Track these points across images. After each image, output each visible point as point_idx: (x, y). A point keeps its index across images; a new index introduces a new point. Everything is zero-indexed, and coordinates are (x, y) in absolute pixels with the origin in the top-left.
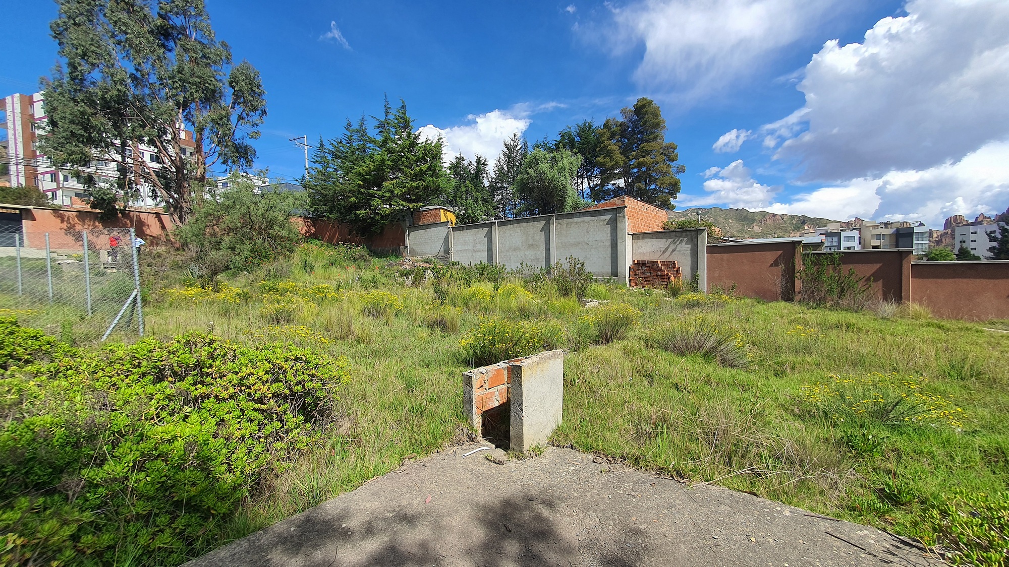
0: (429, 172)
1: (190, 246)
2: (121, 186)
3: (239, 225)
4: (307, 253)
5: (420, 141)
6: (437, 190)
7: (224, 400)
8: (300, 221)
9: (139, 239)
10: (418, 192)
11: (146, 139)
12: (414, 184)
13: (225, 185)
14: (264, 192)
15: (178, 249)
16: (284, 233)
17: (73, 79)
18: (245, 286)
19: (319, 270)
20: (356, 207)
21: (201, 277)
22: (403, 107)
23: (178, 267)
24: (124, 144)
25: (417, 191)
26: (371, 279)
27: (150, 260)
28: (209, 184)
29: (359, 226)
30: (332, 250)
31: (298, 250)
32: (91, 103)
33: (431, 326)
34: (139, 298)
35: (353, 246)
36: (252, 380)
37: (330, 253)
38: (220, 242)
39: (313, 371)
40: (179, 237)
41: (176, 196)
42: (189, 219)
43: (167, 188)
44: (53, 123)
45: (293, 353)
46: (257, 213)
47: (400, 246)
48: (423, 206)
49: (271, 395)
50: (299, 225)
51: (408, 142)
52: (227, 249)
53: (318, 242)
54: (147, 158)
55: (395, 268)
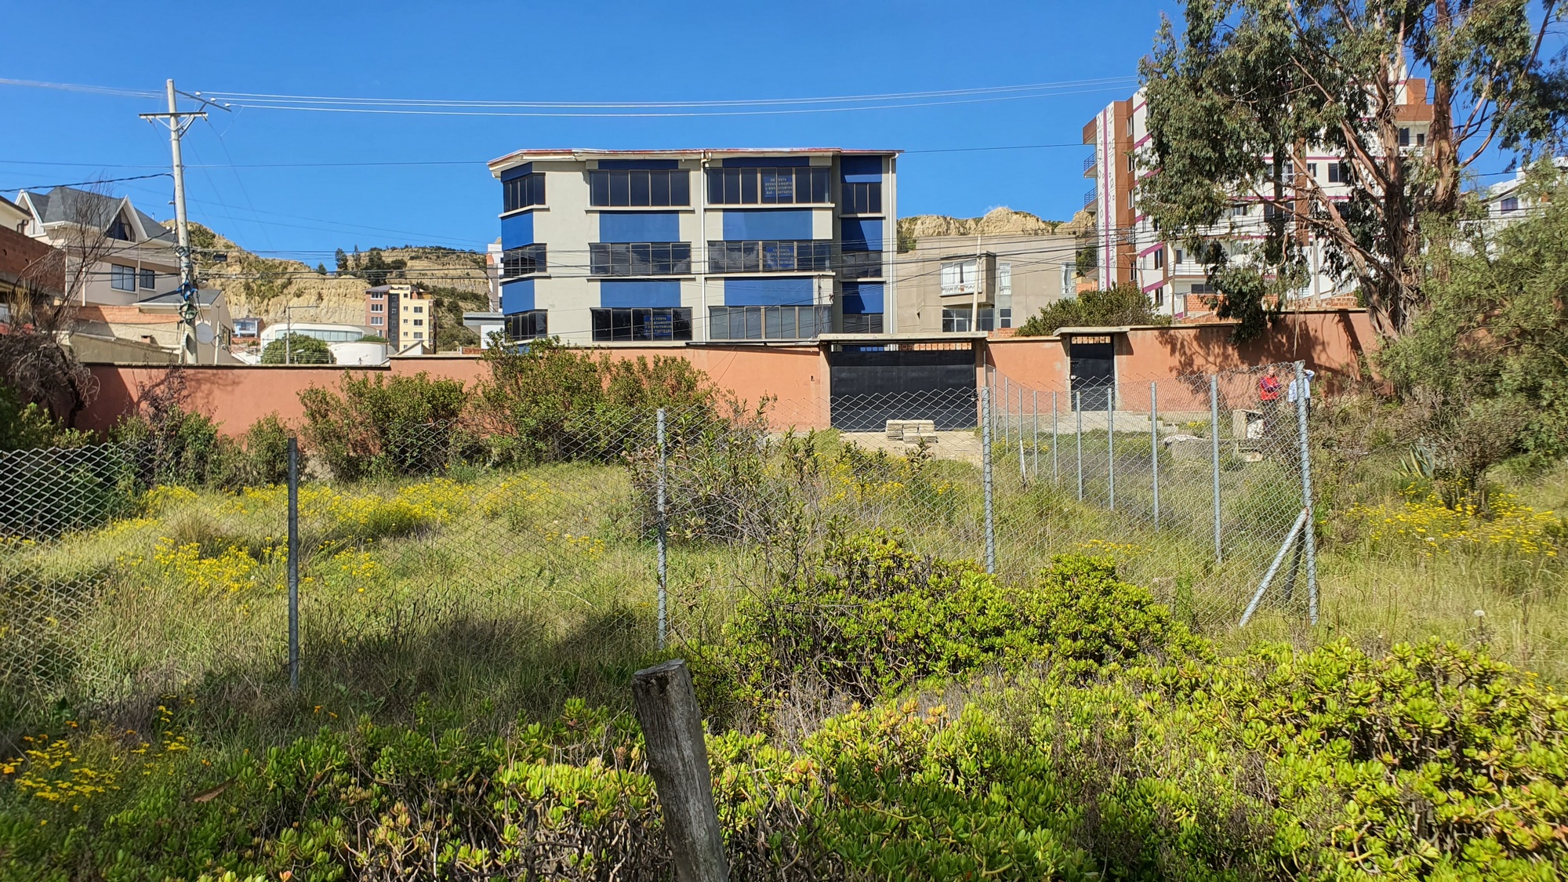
1: (1417, 391)
2: (1273, 257)
7: (1523, 853)
11: (1323, 131)
15: (1387, 400)
17: (1193, 43)
21: (1443, 474)
23: (1384, 445)
24: (1280, 158)
28: (1467, 213)
32: (1224, 83)
34: (1310, 531)
38: (1496, 374)
40: (1390, 368)
41: (1384, 260)
42: (1415, 317)
43: (1365, 242)
44: (1162, 148)
52: (1515, 393)
54: (1322, 177)
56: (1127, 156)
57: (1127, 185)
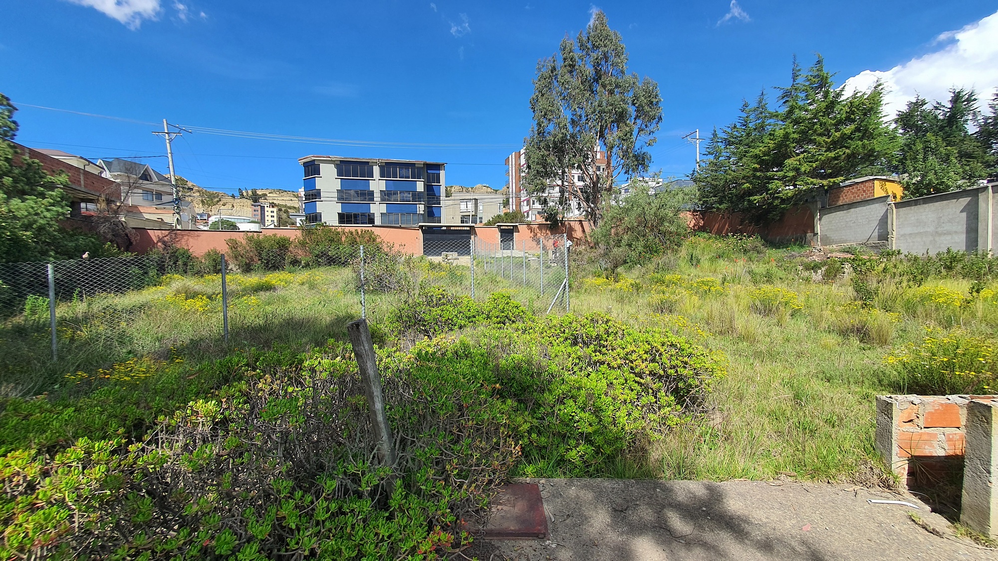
0: (857, 134)
1: (600, 245)
2: (561, 203)
3: (635, 224)
4: (694, 246)
5: (843, 98)
6: (871, 155)
7: (614, 368)
8: (689, 215)
9: (569, 241)
10: (836, 164)
11: (576, 165)
12: (832, 154)
13: (627, 191)
14: (657, 192)
15: (592, 248)
16: (673, 229)
17: (539, 134)
18: (637, 278)
19: (705, 263)
20: (750, 193)
21: (606, 269)
22: (819, 62)
23: (592, 261)
24: (564, 172)
25: (836, 162)
26: (764, 273)
27: (575, 256)
28: (615, 192)
29: (753, 214)
30: (720, 242)
31: (686, 243)
32: (547, 148)
33: (844, 333)
34: (567, 284)
35: (745, 236)
36: (634, 357)
37: (719, 245)
38: (621, 240)
39: (686, 359)
40: (593, 238)
41: (592, 205)
42: (600, 223)
43: (587, 200)
44: (529, 167)
45: (669, 339)
46: (650, 212)
47: (806, 233)
48: (844, 180)
49: (648, 372)
50: (688, 219)
51: (824, 104)
52: (625, 246)
53: (706, 235)
54: (576, 180)
55: (798, 259)
56: (519, 170)
57: (519, 178)
